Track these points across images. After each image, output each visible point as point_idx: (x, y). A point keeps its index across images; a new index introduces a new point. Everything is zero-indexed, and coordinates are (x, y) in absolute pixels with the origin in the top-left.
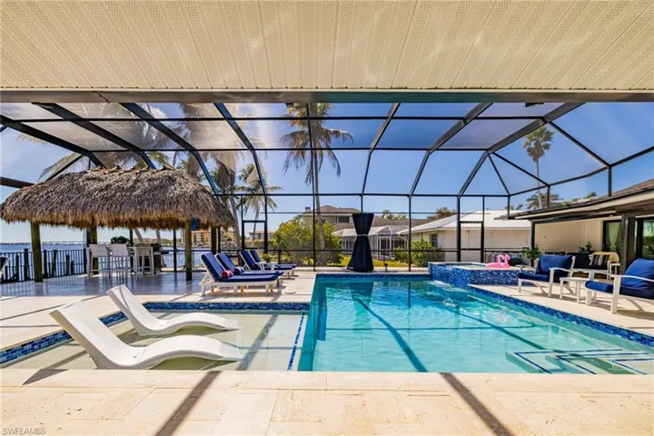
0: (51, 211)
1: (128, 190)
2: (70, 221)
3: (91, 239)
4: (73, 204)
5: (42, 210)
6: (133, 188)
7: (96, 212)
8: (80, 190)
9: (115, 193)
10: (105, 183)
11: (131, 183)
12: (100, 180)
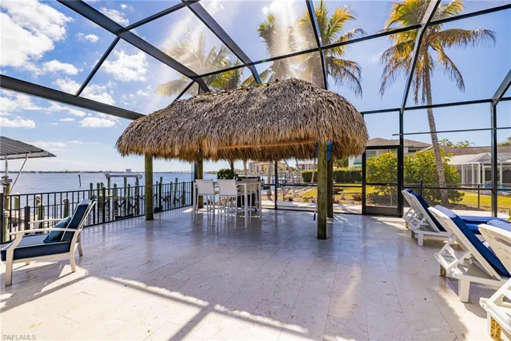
0: (159, 139)
1: (241, 106)
2: (177, 152)
3: (198, 174)
4: (180, 130)
5: (151, 140)
6: (246, 104)
7: (205, 137)
8: (188, 113)
9: (226, 112)
10: (215, 103)
11: (243, 99)
12: (209, 101)
